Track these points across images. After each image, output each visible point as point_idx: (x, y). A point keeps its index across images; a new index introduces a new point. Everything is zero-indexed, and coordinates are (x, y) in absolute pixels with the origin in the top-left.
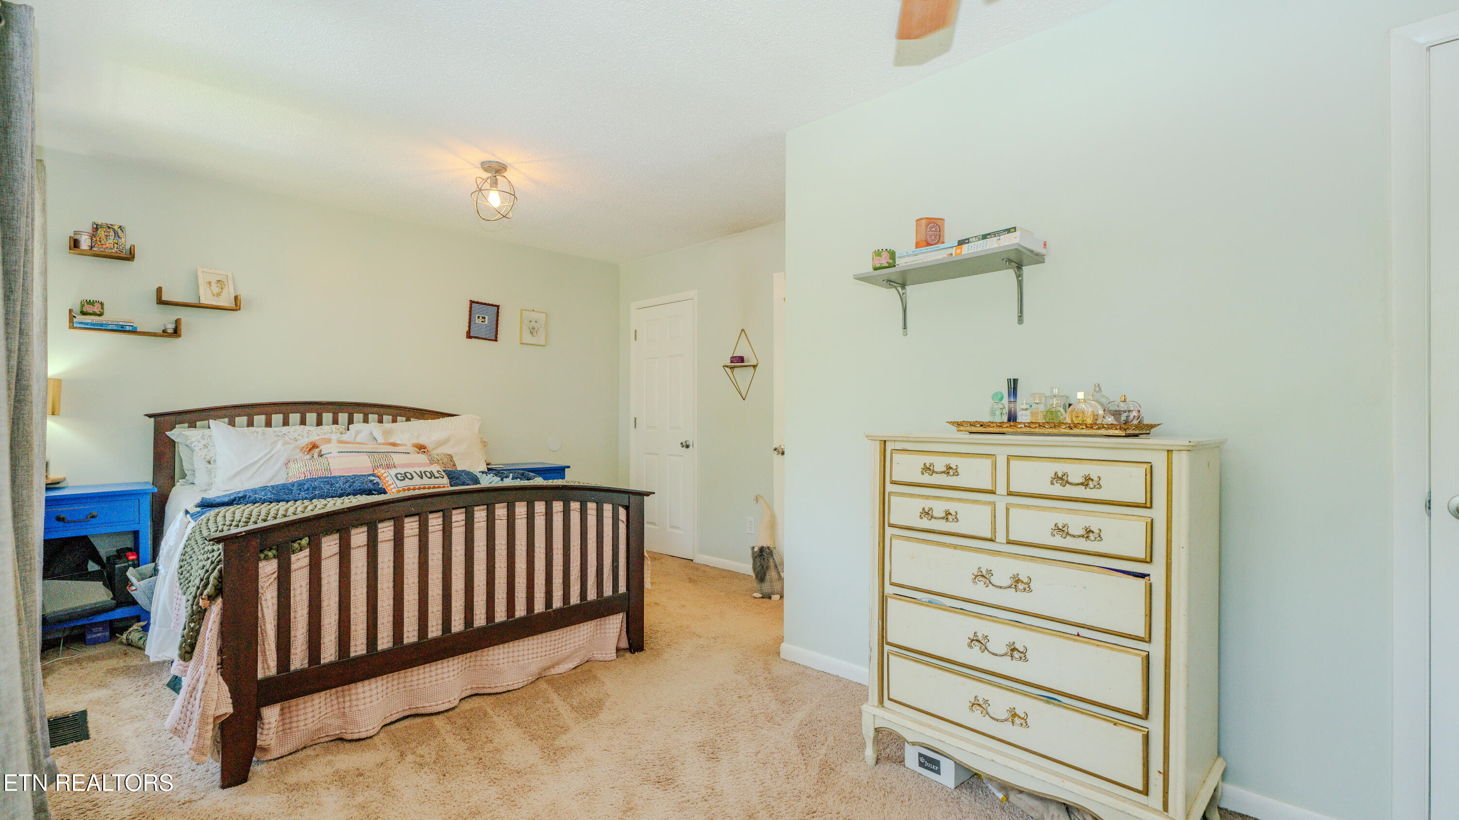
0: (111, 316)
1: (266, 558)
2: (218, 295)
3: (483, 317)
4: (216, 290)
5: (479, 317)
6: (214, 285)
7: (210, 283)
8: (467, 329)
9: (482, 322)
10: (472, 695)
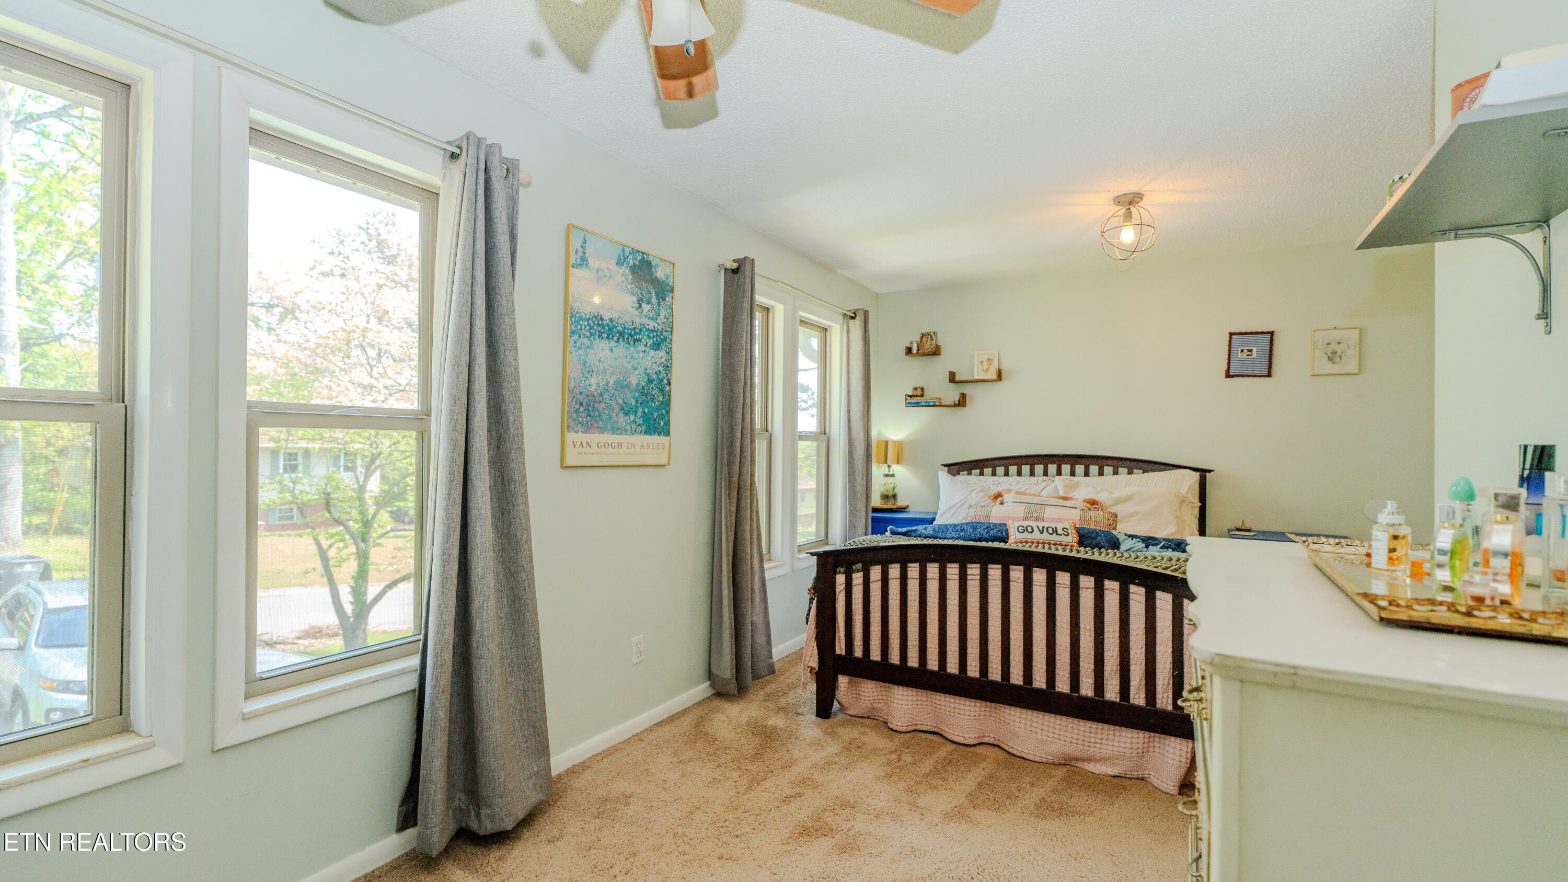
0: (929, 395)
1: (840, 572)
2: (987, 370)
3: (1248, 350)
4: (985, 366)
5: (1242, 351)
6: (985, 363)
7: (982, 362)
8: (1226, 367)
9: (1248, 355)
10: (995, 745)
